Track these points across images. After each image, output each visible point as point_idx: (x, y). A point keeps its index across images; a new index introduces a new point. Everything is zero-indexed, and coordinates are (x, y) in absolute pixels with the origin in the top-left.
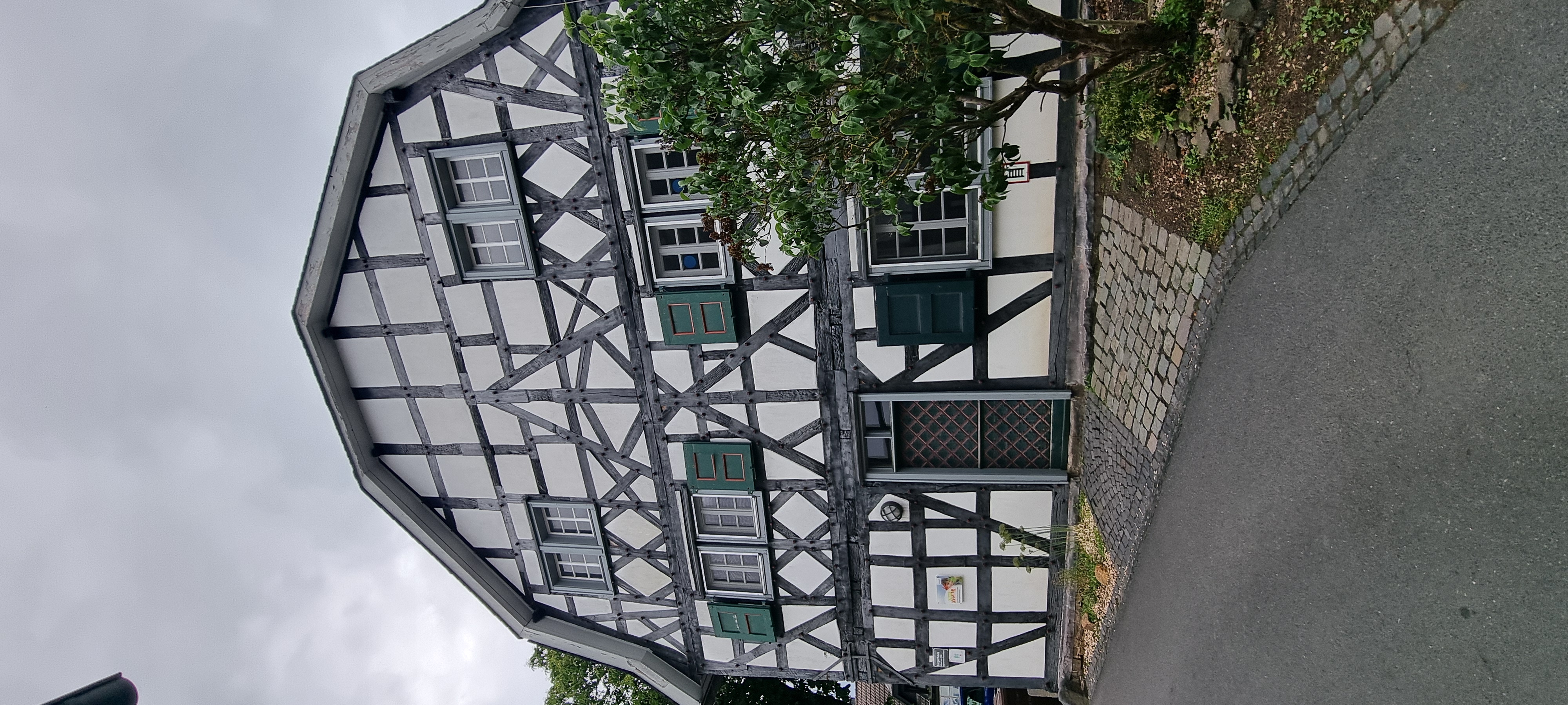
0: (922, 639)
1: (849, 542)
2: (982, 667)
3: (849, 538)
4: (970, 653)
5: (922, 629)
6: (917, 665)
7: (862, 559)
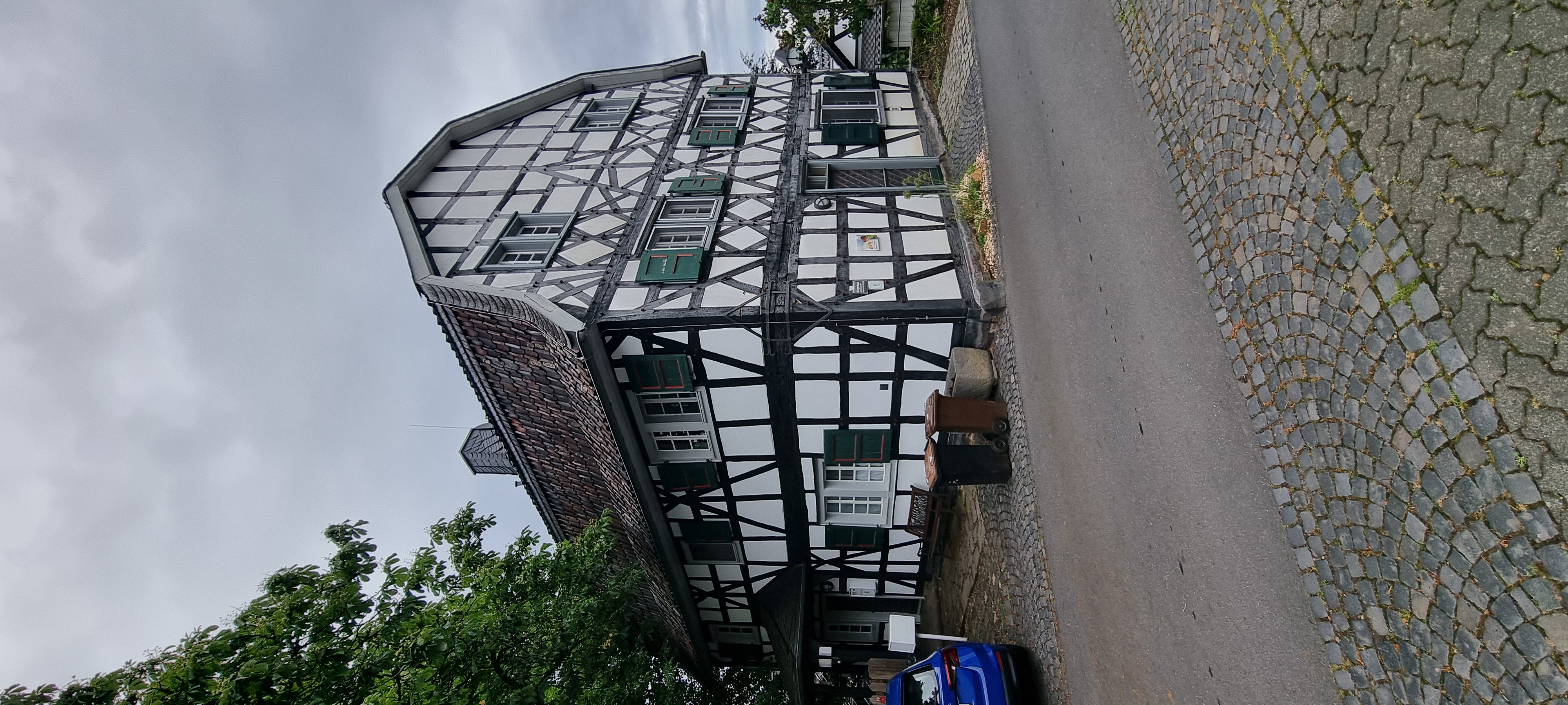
0: (843, 276)
1: (785, 222)
2: (901, 293)
3: (786, 220)
4: (887, 283)
5: (843, 269)
6: (836, 295)
7: (794, 231)
